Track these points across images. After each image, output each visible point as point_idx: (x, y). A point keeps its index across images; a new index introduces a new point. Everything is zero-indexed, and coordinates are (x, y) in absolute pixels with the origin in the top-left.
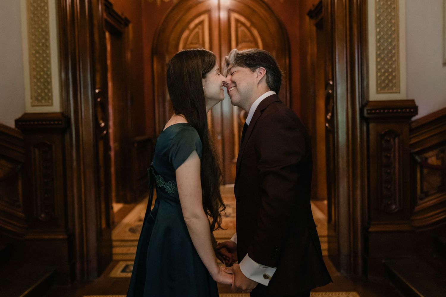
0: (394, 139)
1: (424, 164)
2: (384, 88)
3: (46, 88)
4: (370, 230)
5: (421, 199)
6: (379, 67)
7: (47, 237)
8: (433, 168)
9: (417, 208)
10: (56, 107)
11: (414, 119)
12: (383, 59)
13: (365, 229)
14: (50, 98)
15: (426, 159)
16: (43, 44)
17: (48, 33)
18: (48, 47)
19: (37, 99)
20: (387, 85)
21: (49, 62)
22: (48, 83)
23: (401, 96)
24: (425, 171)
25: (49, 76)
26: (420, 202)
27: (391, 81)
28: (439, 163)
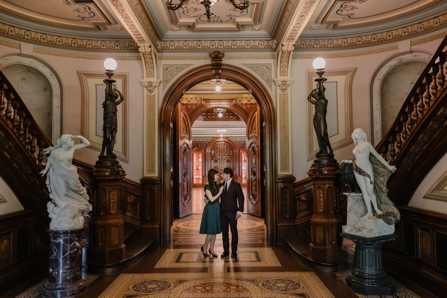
0: (288, 189)
1: (300, 200)
2: (284, 170)
3: (152, 167)
4: (278, 225)
5: (299, 213)
6: (282, 162)
7: (151, 227)
8: (303, 201)
9: (297, 217)
10: (156, 175)
11: (294, 182)
12: (283, 159)
13: (276, 224)
14: (154, 171)
15: (301, 198)
16: (152, 150)
17: (154, 145)
18: (154, 151)
19: (149, 171)
20: (285, 169)
21: (154, 157)
22: (153, 165)
23: (290, 173)
24: (300, 202)
25: (154, 162)
26: (299, 215)
27: (286, 167)
28: (305, 199)
